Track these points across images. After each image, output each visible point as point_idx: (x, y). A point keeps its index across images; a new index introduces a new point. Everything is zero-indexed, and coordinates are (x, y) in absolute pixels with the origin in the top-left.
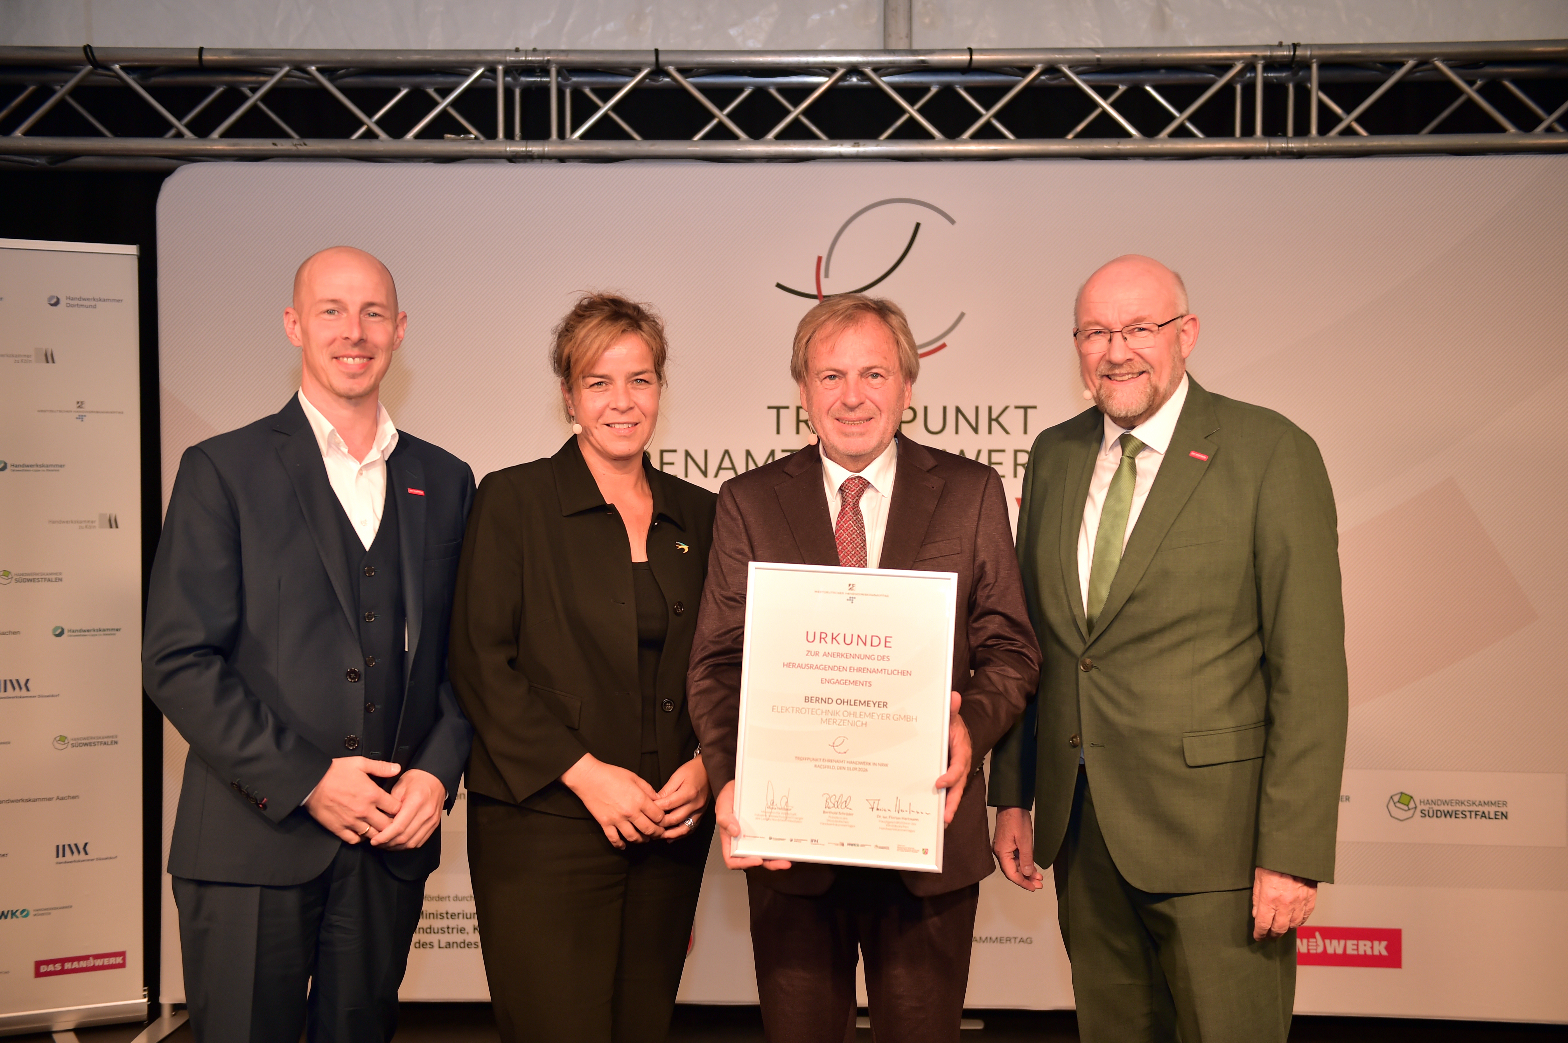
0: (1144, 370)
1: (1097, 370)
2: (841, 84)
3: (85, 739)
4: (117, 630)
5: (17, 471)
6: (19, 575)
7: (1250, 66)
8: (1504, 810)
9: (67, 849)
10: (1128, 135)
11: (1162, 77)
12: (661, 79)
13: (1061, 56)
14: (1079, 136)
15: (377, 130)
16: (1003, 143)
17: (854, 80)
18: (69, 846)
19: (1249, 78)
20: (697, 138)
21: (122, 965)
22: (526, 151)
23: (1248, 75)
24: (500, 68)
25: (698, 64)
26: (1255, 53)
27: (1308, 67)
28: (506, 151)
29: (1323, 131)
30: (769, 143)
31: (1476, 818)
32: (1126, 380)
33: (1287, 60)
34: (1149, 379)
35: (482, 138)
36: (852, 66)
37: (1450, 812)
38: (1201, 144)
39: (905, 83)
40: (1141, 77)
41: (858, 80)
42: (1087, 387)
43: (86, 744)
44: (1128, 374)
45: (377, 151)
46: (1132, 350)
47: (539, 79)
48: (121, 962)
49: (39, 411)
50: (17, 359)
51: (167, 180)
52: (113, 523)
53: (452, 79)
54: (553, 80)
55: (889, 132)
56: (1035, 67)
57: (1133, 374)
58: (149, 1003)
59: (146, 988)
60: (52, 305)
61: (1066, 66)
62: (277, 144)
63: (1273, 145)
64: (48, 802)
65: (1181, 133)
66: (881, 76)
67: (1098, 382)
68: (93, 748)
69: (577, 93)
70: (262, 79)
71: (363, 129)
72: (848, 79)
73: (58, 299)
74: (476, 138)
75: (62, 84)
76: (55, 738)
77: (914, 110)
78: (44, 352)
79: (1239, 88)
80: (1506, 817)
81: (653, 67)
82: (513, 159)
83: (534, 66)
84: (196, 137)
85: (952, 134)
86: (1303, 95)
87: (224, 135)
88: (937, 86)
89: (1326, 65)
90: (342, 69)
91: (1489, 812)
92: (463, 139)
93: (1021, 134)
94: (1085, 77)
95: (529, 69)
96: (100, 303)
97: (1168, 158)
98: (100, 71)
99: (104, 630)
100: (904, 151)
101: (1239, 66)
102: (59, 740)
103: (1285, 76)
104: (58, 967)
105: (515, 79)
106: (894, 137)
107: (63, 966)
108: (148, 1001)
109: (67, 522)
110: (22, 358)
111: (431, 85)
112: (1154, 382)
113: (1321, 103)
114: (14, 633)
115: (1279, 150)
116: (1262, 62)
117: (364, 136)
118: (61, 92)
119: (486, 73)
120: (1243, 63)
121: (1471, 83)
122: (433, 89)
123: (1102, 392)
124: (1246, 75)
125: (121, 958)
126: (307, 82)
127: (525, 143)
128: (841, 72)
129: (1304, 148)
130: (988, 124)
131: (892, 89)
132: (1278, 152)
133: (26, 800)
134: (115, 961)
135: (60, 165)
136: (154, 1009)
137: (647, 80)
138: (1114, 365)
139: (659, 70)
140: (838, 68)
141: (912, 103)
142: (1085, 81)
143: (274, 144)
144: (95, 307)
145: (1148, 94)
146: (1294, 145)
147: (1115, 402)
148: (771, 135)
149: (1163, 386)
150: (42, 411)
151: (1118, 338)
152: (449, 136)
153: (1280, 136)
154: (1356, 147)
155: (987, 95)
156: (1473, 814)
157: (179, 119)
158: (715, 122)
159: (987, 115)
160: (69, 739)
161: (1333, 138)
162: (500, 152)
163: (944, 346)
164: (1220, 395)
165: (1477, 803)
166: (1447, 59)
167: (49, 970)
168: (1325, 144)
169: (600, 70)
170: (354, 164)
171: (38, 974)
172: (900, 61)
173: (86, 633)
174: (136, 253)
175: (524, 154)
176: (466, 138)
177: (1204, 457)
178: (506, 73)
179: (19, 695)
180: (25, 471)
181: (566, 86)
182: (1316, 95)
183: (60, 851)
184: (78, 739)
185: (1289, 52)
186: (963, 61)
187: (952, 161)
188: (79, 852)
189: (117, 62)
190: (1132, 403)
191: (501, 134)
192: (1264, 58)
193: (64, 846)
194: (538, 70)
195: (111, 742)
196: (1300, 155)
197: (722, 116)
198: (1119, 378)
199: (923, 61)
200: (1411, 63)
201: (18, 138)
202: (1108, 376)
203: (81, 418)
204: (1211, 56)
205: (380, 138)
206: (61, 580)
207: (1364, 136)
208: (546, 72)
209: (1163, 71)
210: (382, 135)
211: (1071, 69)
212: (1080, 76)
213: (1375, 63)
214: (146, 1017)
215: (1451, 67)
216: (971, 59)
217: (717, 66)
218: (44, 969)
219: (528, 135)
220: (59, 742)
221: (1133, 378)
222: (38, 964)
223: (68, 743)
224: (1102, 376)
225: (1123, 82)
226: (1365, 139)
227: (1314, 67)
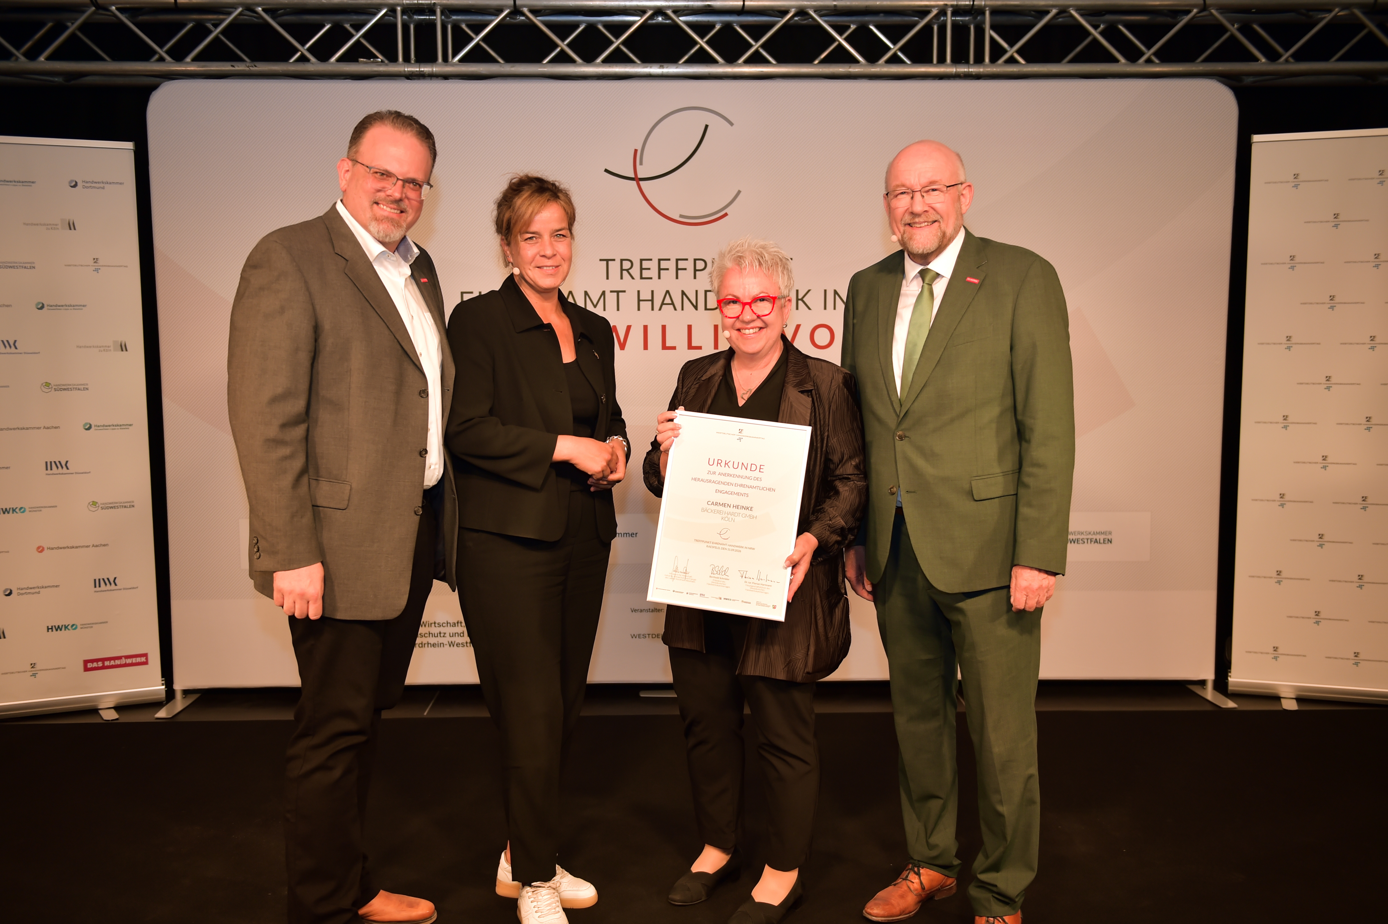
0: (936, 219)
1: (902, 220)
2: (650, 22)
3: (110, 503)
4: (130, 425)
5: (52, 309)
6: (57, 386)
7: (943, 12)
8: (1109, 537)
9: (102, 581)
10: (857, 62)
11: (881, 19)
12: (518, 18)
13: (809, 3)
14: (823, 62)
15: (308, 55)
16: (768, 66)
17: (660, 19)
18: (103, 579)
19: (943, 20)
20: (545, 62)
21: (146, 663)
22: (420, 71)
23: (942, 18)
24: (399, 8)
25: (545, 6)
26: (946, 3)
27: (983, 13)
28: (405, 71)
29: (994, 60)
30: (598, 65)
31: (1091, 543)
32: (923, 227)
33: (968, 8)
34: (940, 226)
35: (386, 62)
36: (658, 9)
37: (1074, 540)
38: (907, 69)
39: (697, 21)
40: (867, 19)
41: (662, 19)
42: (894, 233)
43: (111, 508)
44: (925, 222)
45: (309, 71)
46: (928, 205)
47: (428, 17)
48: (145, 661)
49: (65, 265)
50: (48, 227)
51: (153, 93)
52: (123, 348)
53: (363, 17)
54: (438, 18)
55: (686, 58)
56: (789, 10)
57: (928, 222)
58: (166, 689)
59: (163, 679)
60: (72, 187)
61: (812, 10)
62: (235, 66)
63: (958, 70)
64: (86, 548)
65: (895, 60)
66: (678, 16)
67: (902, 229)
68: (116, 510)
69: (457, 28)
70: (222, 17)
71: (299, 54)
72: (655, 18)
73: (76, 182)
74: (382, 61)
75: (73, 21)
76: (89, 503)
77: (703, 42)
78: (68, 222)
79: (935, 28)
80: (1111, 542)
81: (512, 9)
82: (410, 77)
83: (424, 8)
84: (173, 61)
85: (731, 59)
86: (980, 32)
87: (194, 60)
88: (720, 24)
89: (995, 12)
90: (281, 9)
91: (1100, 539)
92: (373, 62)
93: (781, 60)
94: (826, 19)
95: (420, 10)
96: (107, 185)
97: (886, 78)
98: (101, 12)
99: (120, 426)
100: (696, 72)
101: (935, 12)
102: (92, 505)
103: (968, 19)
104: (100, 664)
105: (410, 17)
106: (689, 62)
107: (103, 663)
108: (166, 688)
109: (90, 347)
110: (52, 226)
111: (347, 21)
112: (943, 228)
113: (992, 39)
114: (56, 428)
115: (962, 73)
116: (951, 9)
117: (298, 60)
118: (72, 28)
119: (389, 13)
120: (937, 9)
121: (1096, 27)
122: (349, 25)
123: (905, 236)
124: (940, 18)
125: (145, 658)
126: (255, 19)
127: (418, 65)
128: (649, 13)
129: (980, 72)
130: (757, 52)
131: (687, 27)
132: (962, 75)
133: (71, 547)
134: (141, 660)
135: (73, 82)
136: (170, 694)
137: (508, 18)
138: (914, 214)
139: (516, 11)
140: (648, 10)
141: (702, 37)
142: (826, 22)
143: (233, 66)
144: (103, 188)
145: (871, 30)
146: (973, 70)
147: (915, 242)
148: (599, 60)
149: (949, 231)
150: (68, 265)
151: (918, 196)
152: (362, 60)
153: (963, 63)
154: (1016, 71)
155: (756, 31)
156: (1089, 541)
157: (161, 47)
158: (558, 49)
159: (756, 46)
160: (99, 504)
161: (1000, 65)
162: (400, 72)
163: (726, 215)
164: (986, 239)
165: (1092, 533)
166: (1079, 9)
167: (94, 666)
168: (995, 69)
169: (473, 10)
170: (292, 80)
171: (86, 669)
172: (693, 5)
173: (108, 428)
174: (132, 148)
175: (418, 73)
176: (375, 61)
177: (976, 281)
178: (403, 12)
179: (61, 472)
180: (58, 309)
181: (448, 22)
182: (989, 33)
183: (97, 583)
184: (106, 504)
185: (970, 2)
186: (738, 5)
187: (732, 79)
188: (110, 584)
189: (113, 5)
190: (927, 243)
191: (400, 59)
192: (952, 6)
193: (99, 580)
194: (427, 11)
195: (130, 506)
196: (978, 77)
197: (563, 45)
198: (918, 226)
199: (709, 6)
200: (1054, 11)
201: (42, 62)
202: (909, 224)
203: (97, 270)
204: (914, 4)
205: (311, 61)
206: (87, 389)
207: (1023, 64)
208: (433, 12)
209: (882, 15)
210: (313, 59)
211: (816, 12)
212: (822, 18)
213: (1030, 11)
214: (164, 699)
215: (1082, 15)
216: (744, 4)
217: (558, 8)
218: (90, 665)
219: (421, 59)
220: (92, 506)
221: (928, 225)
222: (86, 662)
223: (99, 506)
224: (905, 225)
225: (853, 22)
226: (1023, 66)
227: (987, 13)
